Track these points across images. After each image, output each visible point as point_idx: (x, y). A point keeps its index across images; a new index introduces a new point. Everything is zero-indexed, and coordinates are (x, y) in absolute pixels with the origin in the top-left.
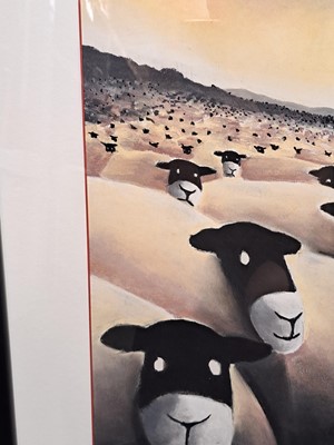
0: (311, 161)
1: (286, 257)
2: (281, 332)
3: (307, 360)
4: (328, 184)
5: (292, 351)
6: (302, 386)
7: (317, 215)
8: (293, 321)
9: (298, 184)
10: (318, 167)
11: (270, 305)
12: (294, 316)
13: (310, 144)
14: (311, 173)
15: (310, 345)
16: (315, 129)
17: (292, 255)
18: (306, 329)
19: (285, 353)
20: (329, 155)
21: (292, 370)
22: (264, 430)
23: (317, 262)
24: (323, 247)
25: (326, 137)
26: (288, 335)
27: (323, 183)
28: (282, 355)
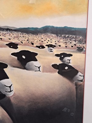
0: (5, 41)
1: (4, 69)
2: (7, 90)
3: (16, 97)
4: (11, 48)
5: (11, 95)
6: (16, 104)
7: (10, 56)
8: (10, 87)
9: (3, 48)
10: (8, 43)
11: (2, 83)
12: (10, 86)
13: (4, 36)
14: (6, 45)
15: (16, 93)
16: (5, 32)
17: (6, 68)
18: (14, 89)
19: (10, 96)
20: (10, 39)
21: (12, 100)
22: (8, 118)
23: (13, 70)
24: (14, 65)
25: (8, 34)
26: (10, 91)
27: (10, 47)
28: (9, 97)
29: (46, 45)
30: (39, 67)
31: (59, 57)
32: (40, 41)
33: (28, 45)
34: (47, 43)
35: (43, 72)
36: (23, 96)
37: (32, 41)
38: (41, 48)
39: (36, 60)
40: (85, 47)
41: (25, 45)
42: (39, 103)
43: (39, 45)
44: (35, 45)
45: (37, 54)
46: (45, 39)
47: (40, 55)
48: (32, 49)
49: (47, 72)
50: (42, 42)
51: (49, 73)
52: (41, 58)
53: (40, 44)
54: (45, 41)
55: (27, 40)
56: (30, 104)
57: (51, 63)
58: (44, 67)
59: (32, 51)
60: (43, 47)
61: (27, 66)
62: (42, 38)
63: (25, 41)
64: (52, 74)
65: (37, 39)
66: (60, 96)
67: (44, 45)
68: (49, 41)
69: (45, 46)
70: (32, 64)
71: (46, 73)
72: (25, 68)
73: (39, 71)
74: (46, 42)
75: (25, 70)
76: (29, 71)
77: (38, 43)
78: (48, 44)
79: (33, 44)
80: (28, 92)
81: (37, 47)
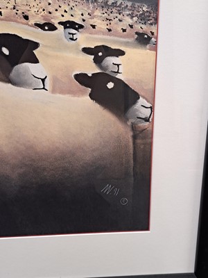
29: (59, 23)
30: (43, 77)
31: (93, 57)
32: (44, 10)
33: (16, 21)
34: (63, 16)
35: (54, 91)
36: (6, 150)
37: (24, 9)
38: (46, 28)
39: (36, 61)
40: (155, 34)
41: (8, 19)
42: (44, 169)
43: (42, 22)
44: (32, 22)
45: (36, 45)
46: (57, 7)
47: (46, 46)
48: (25, 32)
49: (62, 92)
50: (50, 13)
51: (67, 97)
52: (47, 56)
53: (44, 19)
54: (57, 10)
55: (12, 7)
56: (22, 170)
57: (73, 71)
58: (55, 80)
59: (25, 37)
60: (52, 28)
61: (13, 75)
62: (50, 4)
63: (8, 10)
64: (76, 98)
65: (36, 5)
66: (95, 154)
67: (55, 22)
68: (65, 11)
69: (57, 25)
70: (27, 70)
71: (61, 96)
72: (9, 81)
73: (44, 88)
74: (58, 14)
75: (10, 85)
76: (18, 88)
77: (39, 16)
78: (64, 20)
79: (26, 18)
80: (17, 142)
81: (37, 25)
